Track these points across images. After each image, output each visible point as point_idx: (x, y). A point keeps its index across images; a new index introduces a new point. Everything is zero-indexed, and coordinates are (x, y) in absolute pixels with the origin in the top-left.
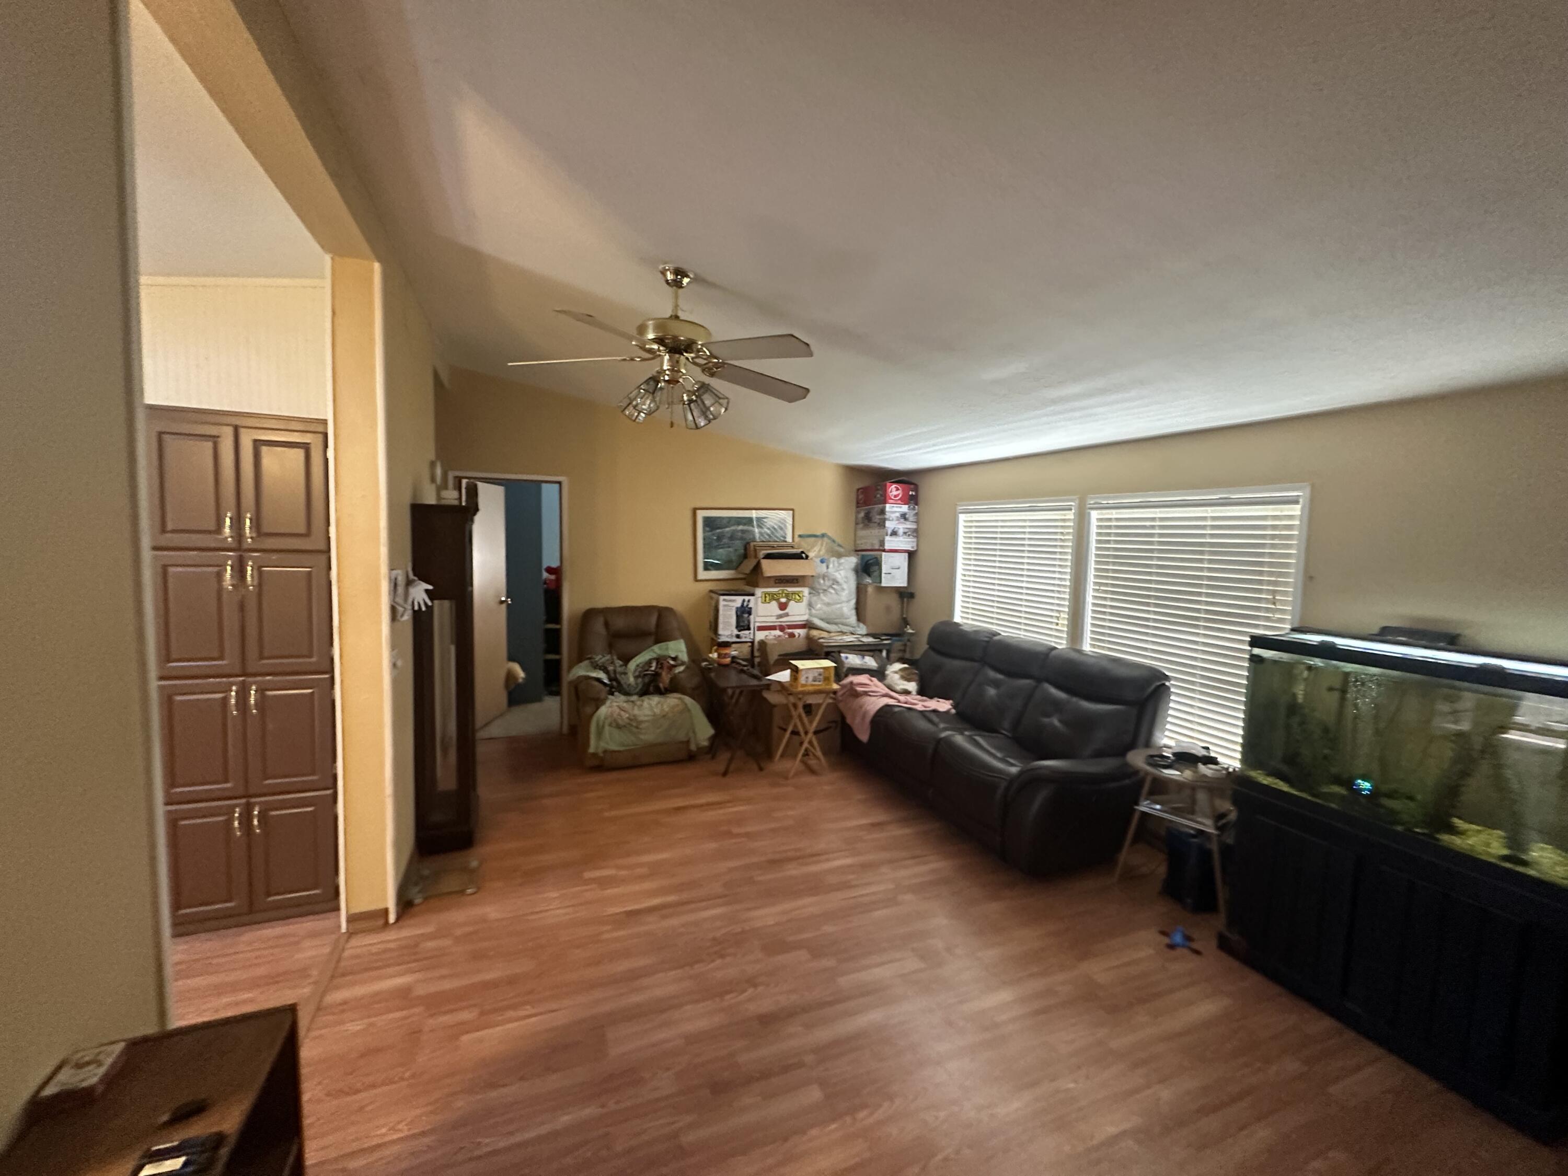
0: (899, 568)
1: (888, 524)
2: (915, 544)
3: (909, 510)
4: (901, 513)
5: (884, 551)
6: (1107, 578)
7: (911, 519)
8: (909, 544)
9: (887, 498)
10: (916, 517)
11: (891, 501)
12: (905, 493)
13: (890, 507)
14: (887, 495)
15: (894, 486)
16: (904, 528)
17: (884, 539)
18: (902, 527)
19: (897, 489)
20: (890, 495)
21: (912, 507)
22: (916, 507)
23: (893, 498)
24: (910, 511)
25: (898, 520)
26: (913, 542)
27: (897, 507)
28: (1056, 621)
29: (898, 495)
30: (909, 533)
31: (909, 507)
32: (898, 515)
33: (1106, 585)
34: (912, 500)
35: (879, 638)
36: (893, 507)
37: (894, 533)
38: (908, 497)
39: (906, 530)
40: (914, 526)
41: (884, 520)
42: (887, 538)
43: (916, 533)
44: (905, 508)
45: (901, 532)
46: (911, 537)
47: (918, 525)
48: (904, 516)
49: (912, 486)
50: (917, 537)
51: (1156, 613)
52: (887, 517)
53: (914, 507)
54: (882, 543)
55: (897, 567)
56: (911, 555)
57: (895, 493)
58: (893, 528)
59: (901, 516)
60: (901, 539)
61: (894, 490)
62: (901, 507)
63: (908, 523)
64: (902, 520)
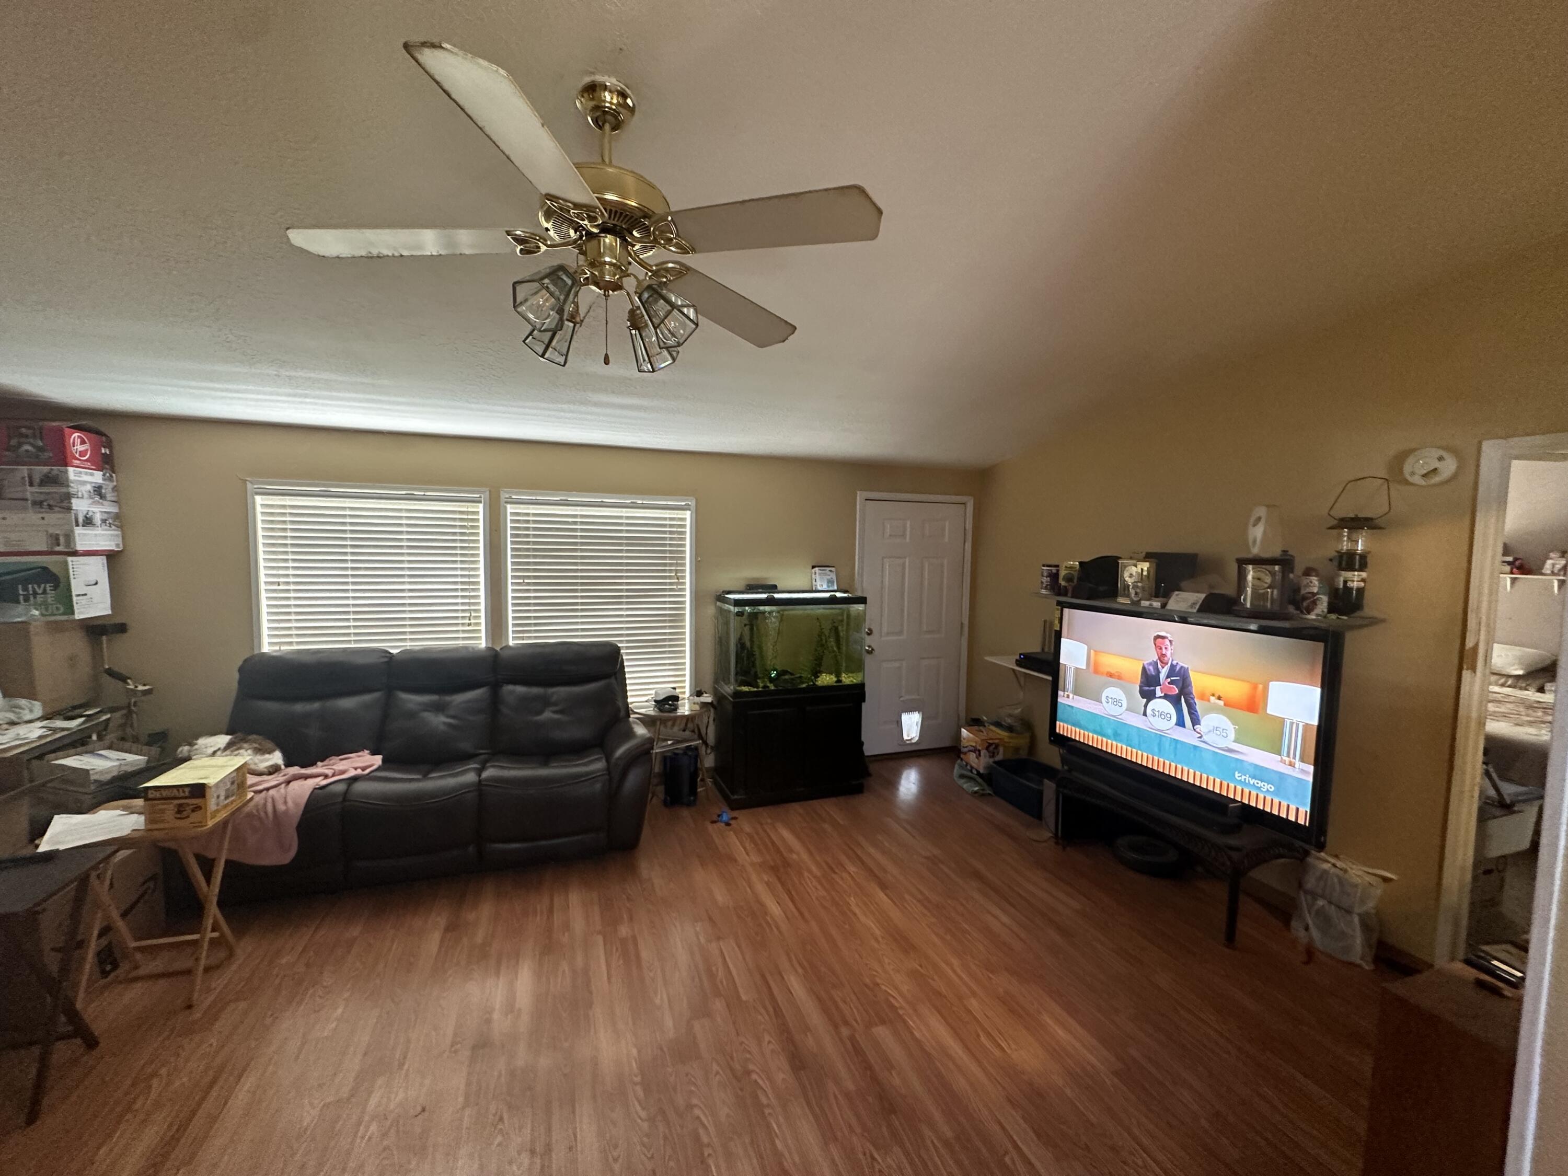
0: (96, 584)
1: (76, 504)
2: (120, 541)
3: (104, 480)
4: (93, 485)
5: (75, 553)
6: (528, 570)
7: (109, 496)
8: (110, 541)
9: (69, 458)
10: (116, 494)
11: (76, 462)
12: (95, 449)
13: (76, 474)
14: (68, 451)
15: (76, 435)
16: (101, 512)
17: (72, 531)
18: (98, 511)
19: (83, 442)
20: (74, 452)
21: (108, 475)
22: (114, 475)
23: (77, 456)
24: (107, 483)
25: (91, 498)
26: (117, 535)
27: (86, 474)
28: (467, 621)
29: (86, 451)
30: (111, 521)
31: (104, 475)
32: (89, 487)
33: (529, 577)
34: (105, 463)
35: (81, 716)
36: (80, 473)
37: (88, 522)
38: (100, 459)
39: (105, 516)
40: (114, 509)
41: (68, 497)
42: (78, 531)
43: (118, 521)
44: (98, 477)
45: (98, 518)
46: (113, 527)
47: (120, 508)
48: (98, 491)
49: (104, 439)
50: (121, 527)
51: (582, 597)
52: (72, 490)
53: (111, 476)
54: (69, 537)
55: (94, 583)
56: (111, 557)
57: (80, 448)
58: (85, 513)
59: (95, 491)
60: (99, 531)
61: (78, 443)
62: (92, 475)
63: (105, 503)
64: (97, 498)
